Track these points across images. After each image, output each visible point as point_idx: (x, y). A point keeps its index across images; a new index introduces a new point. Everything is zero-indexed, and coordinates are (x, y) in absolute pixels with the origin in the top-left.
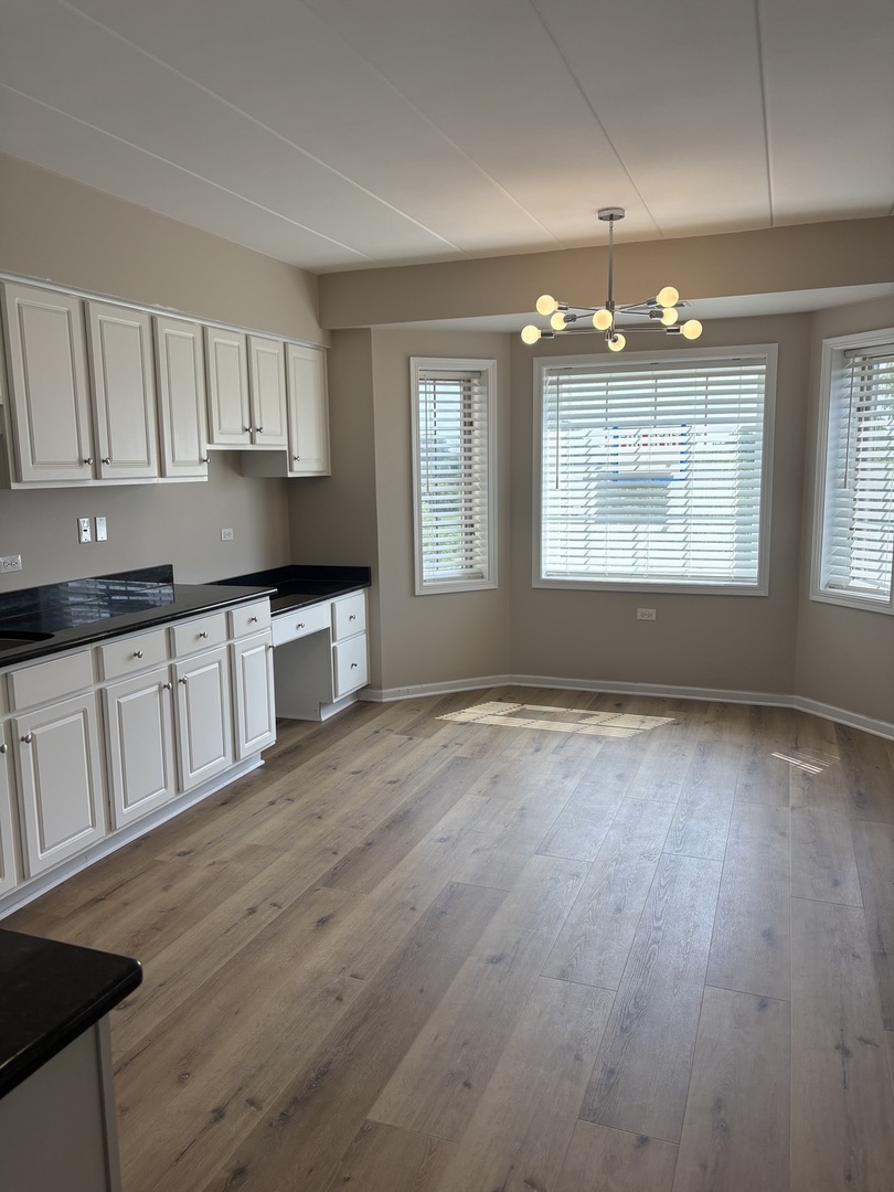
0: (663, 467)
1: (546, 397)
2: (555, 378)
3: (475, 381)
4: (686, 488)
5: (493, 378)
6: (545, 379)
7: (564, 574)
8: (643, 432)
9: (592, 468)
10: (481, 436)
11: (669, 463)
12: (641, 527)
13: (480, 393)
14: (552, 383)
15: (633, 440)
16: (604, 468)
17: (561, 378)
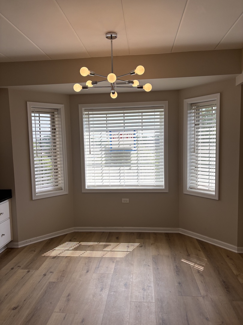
0: (128, 146)
1: (84, 120)
2: (87, 113)
3: (56, 113)
4: (137, 153)
5: (63, 112)
6: (83, 113)
7: (94, 186)
8: (121, 133)
9: (103, 146)
10: (59, 134)
11: (130, 144)
12: (122, 168)
13: (58, 117)
14: (86, 114)
15: (117, 136)
16: (107, 146)
17: (90, 113)
